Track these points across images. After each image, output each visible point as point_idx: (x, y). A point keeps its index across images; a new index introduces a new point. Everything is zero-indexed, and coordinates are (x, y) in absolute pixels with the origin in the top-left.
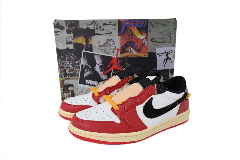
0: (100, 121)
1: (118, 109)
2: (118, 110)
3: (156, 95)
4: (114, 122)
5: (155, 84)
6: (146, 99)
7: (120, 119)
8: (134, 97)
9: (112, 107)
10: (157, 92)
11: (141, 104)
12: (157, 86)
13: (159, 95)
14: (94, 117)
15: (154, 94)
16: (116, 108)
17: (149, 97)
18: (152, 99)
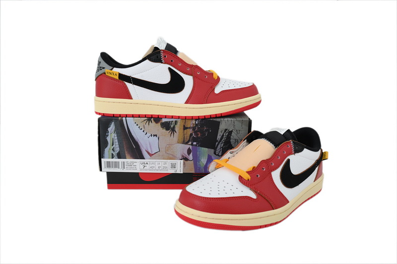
0: (221, 198)
1: (250, 178)
2: (248, 180)
3: (293, 155)
4: (249, 197)
5: (291, 140)
6: (283, 162)
7: (255, 192)
8: (267, 160)
9: (240, 176)
10: (294, 150)
11: (277, 168)
12: (294, 142)
13: (296, 154)
14: (210, 192)
15: (290, 154)
16: (247, 177)
17: (286, 158)
18: (289, 160)
